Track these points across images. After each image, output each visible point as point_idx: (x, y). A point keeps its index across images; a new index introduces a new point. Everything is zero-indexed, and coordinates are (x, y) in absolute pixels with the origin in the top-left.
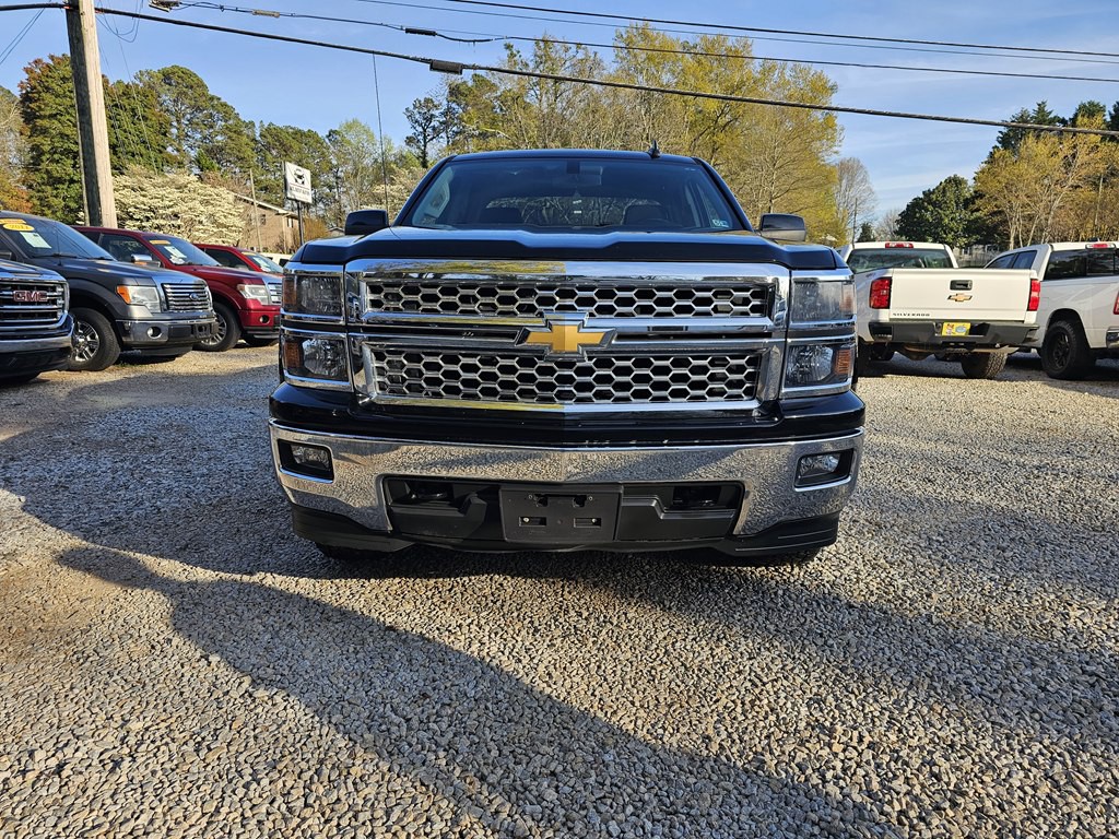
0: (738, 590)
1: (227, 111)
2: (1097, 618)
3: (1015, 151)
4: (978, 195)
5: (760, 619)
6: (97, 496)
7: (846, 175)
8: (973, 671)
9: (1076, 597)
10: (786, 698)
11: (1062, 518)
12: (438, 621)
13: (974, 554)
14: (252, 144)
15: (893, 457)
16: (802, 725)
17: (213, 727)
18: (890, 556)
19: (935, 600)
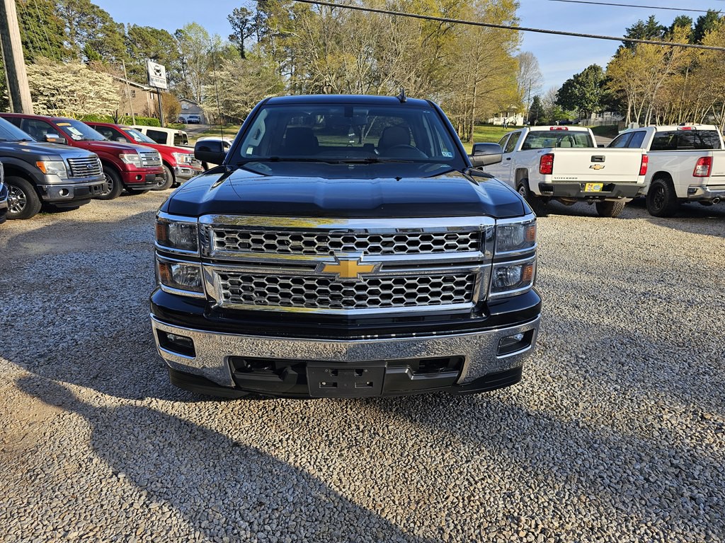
0: (458, 404)
1: (104, 16)
2: (680, 420)
3: (634, 49)
4: (609, 79)
5: (473, 427)
6: (34, 331)
7: (524, 64)
8: (604, 467)
9: (667, 403)
10: (490, 493)
11: (658, 336)
12: (267, 437)
13: (604, 368)
14: (123, 40)
15: (554, 287)
16: (500, 515)
17: (124, 533)
18: (552, 371)
19: (581, 408)
